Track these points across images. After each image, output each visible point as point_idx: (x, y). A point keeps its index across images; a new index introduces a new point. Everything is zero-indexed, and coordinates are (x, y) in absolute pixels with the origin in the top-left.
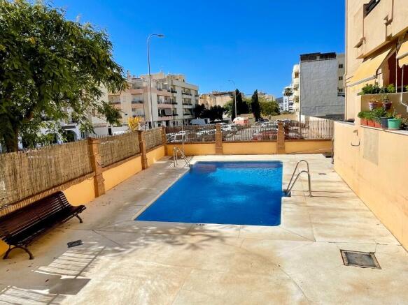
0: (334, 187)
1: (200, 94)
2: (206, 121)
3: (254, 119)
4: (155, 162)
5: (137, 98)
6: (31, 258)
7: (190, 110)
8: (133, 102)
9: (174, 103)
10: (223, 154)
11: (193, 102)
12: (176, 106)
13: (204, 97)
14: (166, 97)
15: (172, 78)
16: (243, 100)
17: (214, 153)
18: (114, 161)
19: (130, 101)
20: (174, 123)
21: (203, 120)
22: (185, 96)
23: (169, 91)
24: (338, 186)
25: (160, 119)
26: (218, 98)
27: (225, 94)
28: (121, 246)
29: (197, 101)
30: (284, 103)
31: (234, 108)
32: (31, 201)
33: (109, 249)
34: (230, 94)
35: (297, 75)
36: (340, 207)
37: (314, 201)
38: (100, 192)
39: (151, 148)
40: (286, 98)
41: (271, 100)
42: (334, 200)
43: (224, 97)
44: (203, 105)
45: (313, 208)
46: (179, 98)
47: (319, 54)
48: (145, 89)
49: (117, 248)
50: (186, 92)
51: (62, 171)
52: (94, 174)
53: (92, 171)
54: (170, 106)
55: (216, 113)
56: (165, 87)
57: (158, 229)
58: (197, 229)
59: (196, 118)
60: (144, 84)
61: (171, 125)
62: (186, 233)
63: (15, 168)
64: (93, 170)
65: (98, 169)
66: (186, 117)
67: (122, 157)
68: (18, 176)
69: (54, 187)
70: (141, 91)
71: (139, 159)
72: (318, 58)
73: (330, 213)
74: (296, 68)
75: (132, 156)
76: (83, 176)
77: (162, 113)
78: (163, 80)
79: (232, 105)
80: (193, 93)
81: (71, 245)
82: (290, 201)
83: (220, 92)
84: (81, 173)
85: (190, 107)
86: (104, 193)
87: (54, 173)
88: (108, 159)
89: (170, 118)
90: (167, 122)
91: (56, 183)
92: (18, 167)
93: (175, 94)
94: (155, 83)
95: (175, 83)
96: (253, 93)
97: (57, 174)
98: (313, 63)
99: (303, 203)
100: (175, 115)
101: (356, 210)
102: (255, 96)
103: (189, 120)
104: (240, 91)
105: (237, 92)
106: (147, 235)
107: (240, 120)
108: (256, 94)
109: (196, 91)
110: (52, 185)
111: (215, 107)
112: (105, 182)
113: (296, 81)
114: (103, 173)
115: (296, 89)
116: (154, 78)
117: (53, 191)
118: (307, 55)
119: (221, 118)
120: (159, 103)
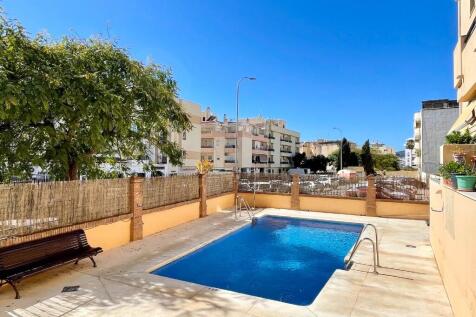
0: (416, 264)
1: (303, 140)
2: (306, 172)
3: (364, 174)
4: (219, 210)
5: (231, 143)
6: (17, 298)
7: (289, 158)
8: (226, 147)
9: (271, 150)
10: (300, 210)
11: (293, 150)
12: (272, 153)
13: (307, 145)
14: (262, 143)
15: (271, 123)
16: (352, 151)
17: (289, 206)
18: (162, 203)
19: (224, 146)
20: (269, 171)
21: (303, 170)
22: (284, 143)
23: (265, 137)
24: (423, 265)
25: (254, 165)
26: (324, 147)
27: (331, 143)
28: (111, 300)
29: (298, 149)
30: (406, 157)
31: (339, 159)
32: (44, 235)
33: (98, 301)
34: (337, 143)
35: (418, 125)
36: (407, 294)
37: (376, 281)
38: (135, 236)
39: (214, 195)
40: (408, 151)
41: (389, 152)
42: (405, 283)
43: (330, 146)
44: (304, 154)
45: (369, 290)
46: (277, 144)
47: (446, 101)
48: (240, 134)
49: (106, 301)
50: (286, 139)
51: (91, 208)
52: (131, 215)
53: (129, 211)
54: (267, 153)
55: (318, 164)
56: (262, 132)
57: (164, 287)
58: (207, 294)
59: (295, 167)
60: (240, 129)
61: (265, 172)
62: (191, 297)
63: (32, 199)
64: (131, 211)
65: (137, 211)
66: (284, 166)
67: (173, 201)
68: (34, 209)
69: (77, 224)
70: (235, 135)
71: (196, 205)
72: (445, 104)
73: (387, 299)
74: (418, 116)
75: (187, 200)
76: (117, 215)
77: (257, 159)
78: (260, 126)
79: (337, 155)
80: (293, 140)
81: (66, 289)
82: (345, 276)
83: (326, 140)
84: (116, 212)
85: (289, 155)
86: (141, 238)
87: (80, 209)
88: (153, 201)
89: (264, 166)
90: (262, 170)
91: (80, 219)
92: (35, 198)
93: (272, 140)
94: (251, 128)
95: (273, 128)
96: (363, 143)
97: (84, 210)
98: (439, 111)
99: (361, 281)
100: (271, 162)
101: (430, 301)
102: (366, 147)
103: (287, 169)
104: (348, 140)
105: (345, 141)
106: (148, 291)
107: (345, 173)
108: (367, 143)
109: (298, 138)
110: (75, 221)
111: (319, 157)
112: (144, 226)
113: (417, 132)
114: (143, 217)
115: (417, 141)
116: (251, 122)
117: (74, 228)
118: (431, 102)
119: (324, 169)
120: (253, 148)
